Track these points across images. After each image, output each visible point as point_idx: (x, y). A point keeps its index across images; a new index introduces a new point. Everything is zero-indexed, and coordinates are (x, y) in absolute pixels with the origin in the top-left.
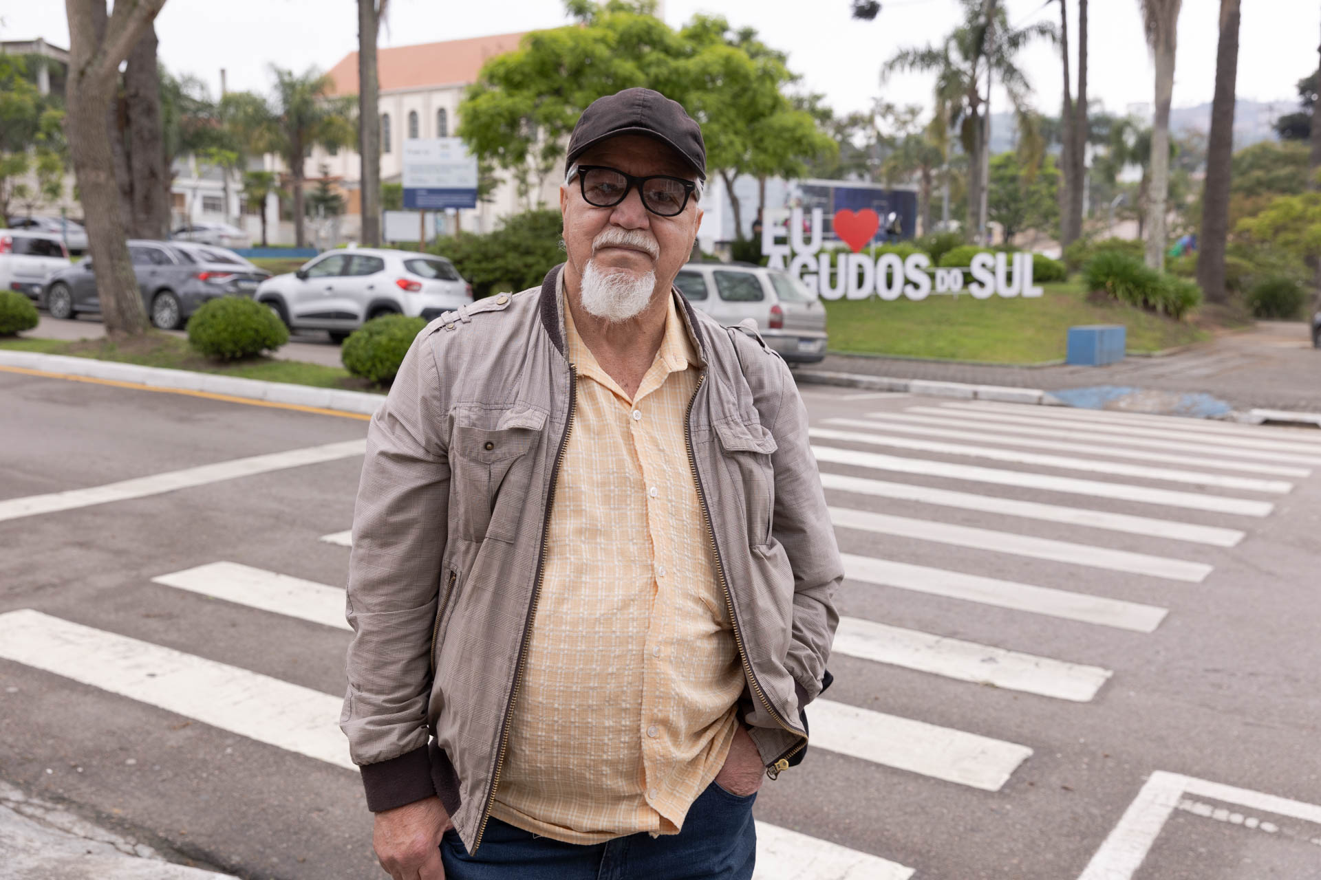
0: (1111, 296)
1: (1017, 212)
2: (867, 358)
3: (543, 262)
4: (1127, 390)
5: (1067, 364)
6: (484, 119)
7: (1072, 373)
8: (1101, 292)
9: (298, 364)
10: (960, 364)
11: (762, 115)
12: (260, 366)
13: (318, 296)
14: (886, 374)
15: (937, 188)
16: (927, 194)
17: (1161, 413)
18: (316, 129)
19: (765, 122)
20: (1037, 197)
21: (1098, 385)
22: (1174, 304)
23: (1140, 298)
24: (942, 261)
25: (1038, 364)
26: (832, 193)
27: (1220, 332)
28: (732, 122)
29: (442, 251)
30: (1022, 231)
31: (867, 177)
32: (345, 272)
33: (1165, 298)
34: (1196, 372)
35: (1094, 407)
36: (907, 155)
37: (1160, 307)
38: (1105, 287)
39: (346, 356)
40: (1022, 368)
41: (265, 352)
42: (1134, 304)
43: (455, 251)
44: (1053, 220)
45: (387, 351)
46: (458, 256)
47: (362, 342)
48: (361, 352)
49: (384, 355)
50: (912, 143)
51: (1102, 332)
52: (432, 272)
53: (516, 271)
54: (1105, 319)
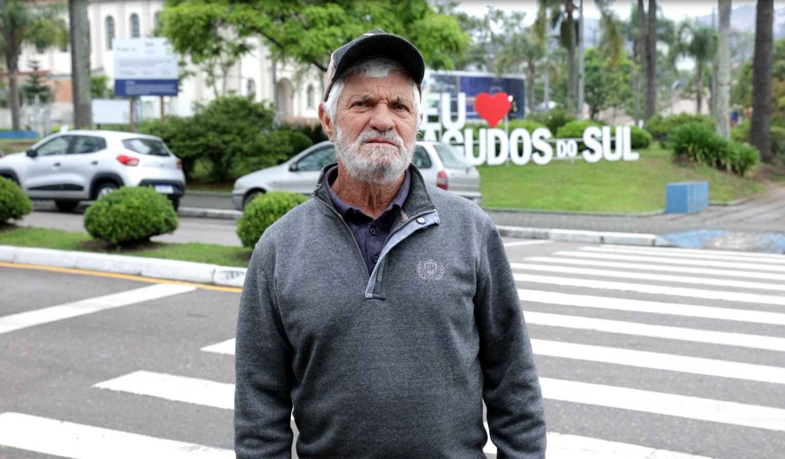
0: (692, 159)
1: (599, 94)
2: (510, 212)
3: (238, 139)
4: (720, 232)
5: (666, 212)
6: (185, 22)
7: (672, 220)
8: (684, 155)
9: (41, 229)
10: (584, 215)
11: (415, 18)
12: (8, 233)
13: (46, 171)
14: (529, 225)
15: (539, 77)
16: (531, 81)
17: (748, 250)
18: (28, 31)
19: (418, 23)
20: (615, 82)
21: (696, 229)
22: (739, 163)
23: (714, 159)
24: (559, 134)
25: (645, 213)
26: (458, 81)
27: (771, 185)
28: (392, 24)
29: (151, 132)
30: (604, 109)
31: (484, 67)
32: (70, 151)
33: (732, 160)
34: (765, 217)
35: (695, 247)
36: (515, 51)
37: (729, 167)
38: (687, 152)
39: (88, 223)
40: (633, 217)
41: (11, 221)
42: (710, 164)
43: (162, 132)
44: (629, 101)
45: (126, 218)
46: (166, 135)
47: (103, 210)
48: (102, 219)
49: (124, 221)
50: (519, 41)
51: (692, 187)
52: (147, 149)
53: (217, 147)
54: (689, 177)
